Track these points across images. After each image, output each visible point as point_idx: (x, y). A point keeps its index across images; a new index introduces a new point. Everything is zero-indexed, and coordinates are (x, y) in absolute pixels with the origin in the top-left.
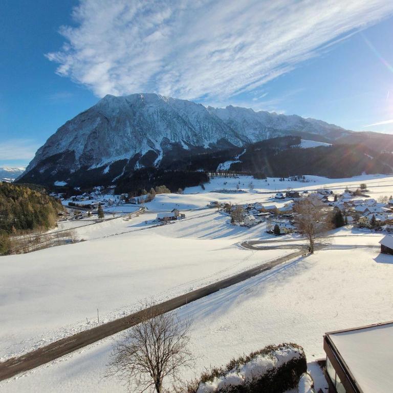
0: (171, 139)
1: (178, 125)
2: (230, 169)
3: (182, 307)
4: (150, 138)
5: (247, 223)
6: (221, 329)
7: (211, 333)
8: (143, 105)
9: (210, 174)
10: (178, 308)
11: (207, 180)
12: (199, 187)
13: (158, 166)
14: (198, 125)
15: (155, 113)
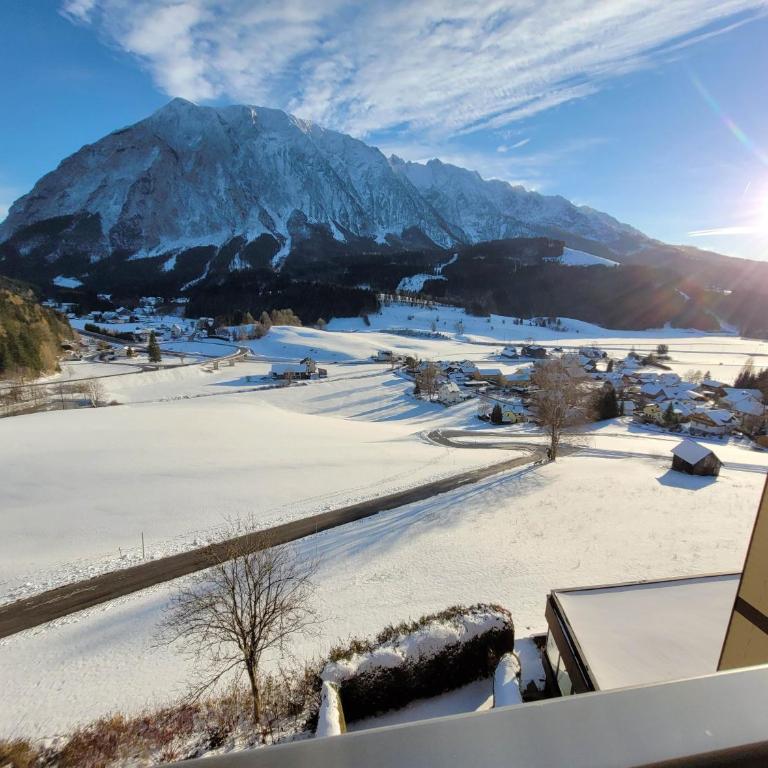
0: (311, 215)
1: (327, 187)
2: (421, 291)
3: (306, 538)
4: (266, 207)
5: (444, 396)
6: (375, 578)
7: (357, 584)
8: (255, 132)
9: (383, 295)
10: (300, 540)
11: (375, 307)
12: (359, 320)
13: (279, 269)
14: (368, 192)
15: (279, 154)
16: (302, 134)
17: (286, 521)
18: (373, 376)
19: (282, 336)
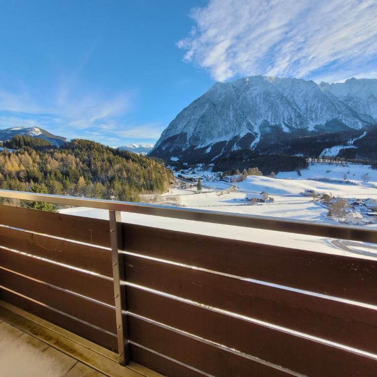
0: (271, 121)
1: (281, 106)
2: (337, 156)
4: (250, 121)
5: (349, 220)
8: (248, 88)
9: (310, 159)
11: (305, 165)
12: (295, 173)
13: (254, 149)
14: (305, 104)
15: (258, 95)
16: (270, 84)
18: (301, 203)
19: (252, 181)
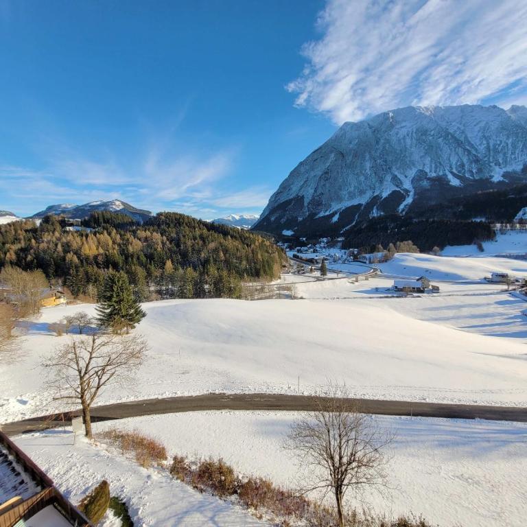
0: (431, 171)
1: (446, 148)
3: (403, 417)
4: (396, 173)
8: (392, 126)
9: (498, 225)
10: (398, 417)
11: (490, 235)
12: (473, 247)
13: (404, 213)
14: (485, 142)
15: (408, 135)
16: (426, 117)
17: (388, 398)
18: (486, 294)
19: (403, 260)
